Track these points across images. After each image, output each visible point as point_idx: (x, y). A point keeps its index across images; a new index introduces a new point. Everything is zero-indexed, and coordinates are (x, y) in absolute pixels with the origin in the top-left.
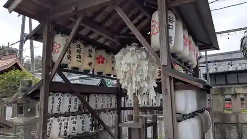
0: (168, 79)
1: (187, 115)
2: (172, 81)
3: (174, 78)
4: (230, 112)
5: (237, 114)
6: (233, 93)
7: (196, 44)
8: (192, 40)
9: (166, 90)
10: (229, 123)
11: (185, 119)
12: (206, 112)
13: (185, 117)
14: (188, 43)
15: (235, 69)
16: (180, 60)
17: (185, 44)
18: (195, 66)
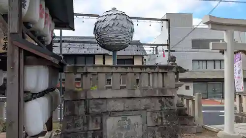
0: (17, 51)
1: (36, 94)
2: (22, 54)
3: (24, 50)
4: (80, 89)
5: (86, 91)
6: (85, 71)
7: (52, 19)
8: (49, 14)
9: (13, 64)
10: (78, 100)
11: (35, 98)
12: (57, 91)
13: (35, 96)
14: (44, 15)
15: (83, 53)
16: (33, 32)
17: (41, 16)
18: (49, 43)
